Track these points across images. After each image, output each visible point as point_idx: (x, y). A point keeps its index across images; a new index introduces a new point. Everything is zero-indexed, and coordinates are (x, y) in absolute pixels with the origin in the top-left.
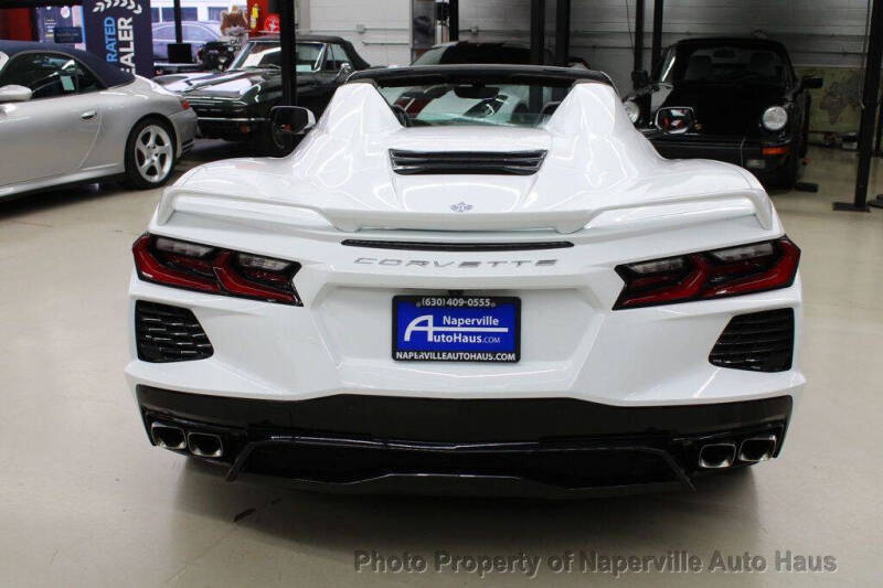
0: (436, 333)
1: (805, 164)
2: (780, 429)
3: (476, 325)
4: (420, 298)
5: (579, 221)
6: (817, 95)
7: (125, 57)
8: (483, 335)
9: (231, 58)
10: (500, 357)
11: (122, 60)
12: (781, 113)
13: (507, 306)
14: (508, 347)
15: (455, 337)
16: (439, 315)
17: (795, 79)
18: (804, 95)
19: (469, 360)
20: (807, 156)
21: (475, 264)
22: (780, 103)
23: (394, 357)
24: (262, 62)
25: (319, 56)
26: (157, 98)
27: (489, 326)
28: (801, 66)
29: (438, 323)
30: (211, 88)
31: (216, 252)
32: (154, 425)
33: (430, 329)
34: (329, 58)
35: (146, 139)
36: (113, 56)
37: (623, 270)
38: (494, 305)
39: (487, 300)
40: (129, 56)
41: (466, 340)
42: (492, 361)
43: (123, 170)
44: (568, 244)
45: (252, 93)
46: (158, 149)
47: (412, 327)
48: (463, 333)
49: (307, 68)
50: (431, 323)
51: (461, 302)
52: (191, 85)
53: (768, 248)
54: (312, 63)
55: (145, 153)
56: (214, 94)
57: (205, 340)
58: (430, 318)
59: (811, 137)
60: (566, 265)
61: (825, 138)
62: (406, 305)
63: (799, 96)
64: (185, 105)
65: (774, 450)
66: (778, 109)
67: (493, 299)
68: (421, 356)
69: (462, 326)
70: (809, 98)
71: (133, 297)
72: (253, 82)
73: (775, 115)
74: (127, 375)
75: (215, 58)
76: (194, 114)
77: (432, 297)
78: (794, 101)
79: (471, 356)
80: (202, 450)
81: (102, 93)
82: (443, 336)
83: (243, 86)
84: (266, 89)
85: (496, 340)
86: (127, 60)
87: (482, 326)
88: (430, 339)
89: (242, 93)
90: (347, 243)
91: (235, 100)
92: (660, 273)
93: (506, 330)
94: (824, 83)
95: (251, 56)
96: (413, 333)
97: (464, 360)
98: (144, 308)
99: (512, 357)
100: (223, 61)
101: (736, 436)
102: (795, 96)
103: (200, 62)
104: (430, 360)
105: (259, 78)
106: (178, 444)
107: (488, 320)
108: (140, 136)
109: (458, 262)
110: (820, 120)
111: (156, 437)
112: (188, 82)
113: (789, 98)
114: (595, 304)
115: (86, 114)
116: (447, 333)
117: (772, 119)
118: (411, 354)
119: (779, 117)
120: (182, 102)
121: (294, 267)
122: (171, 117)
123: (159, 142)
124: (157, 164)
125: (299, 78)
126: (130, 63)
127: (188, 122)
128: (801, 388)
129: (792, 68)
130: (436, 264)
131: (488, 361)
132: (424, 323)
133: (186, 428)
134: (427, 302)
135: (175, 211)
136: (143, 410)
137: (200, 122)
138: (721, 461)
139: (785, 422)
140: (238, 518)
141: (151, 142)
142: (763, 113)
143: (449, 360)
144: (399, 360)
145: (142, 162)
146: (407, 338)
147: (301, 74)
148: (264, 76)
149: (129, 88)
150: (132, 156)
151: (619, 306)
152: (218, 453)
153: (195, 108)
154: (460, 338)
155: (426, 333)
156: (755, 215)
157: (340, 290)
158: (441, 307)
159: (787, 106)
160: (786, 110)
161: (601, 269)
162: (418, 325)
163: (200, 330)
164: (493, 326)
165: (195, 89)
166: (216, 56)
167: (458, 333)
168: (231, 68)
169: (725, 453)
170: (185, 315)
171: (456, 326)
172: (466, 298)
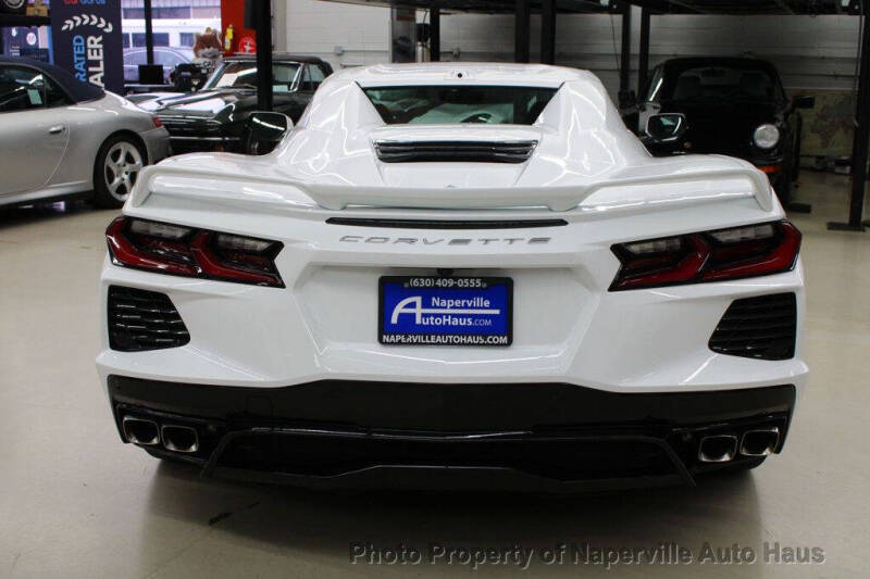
0: (424, 315)
1: (797, 186)
2: (783, 421)
3: (466, 307)
4: (407, 279)
5: (573, 197)
6: (809, 116)
7: (95, 76)
8: (474, 317)
9: (204, 79)
10: (491, 340)
11: (91, 80)
12: (772, 132)
13: (498, 287)
14: (500, 330)
15: (445, 320)
16: (427, 295)
17: (786, 101)
18: (795, 116)
19: (459, 344)
20: (799, 180)
21: (466, 242)
22: (772, 121)
23: (380, 340)
24: (236, 82)
25: (295, 76)
26: (128, 114)
27: (480, 308)
28: (792, 88)
29: (426, 304)
30: (183, 107)
31: (194, 233)
32: (126, 419)
33: (419, 311)
34: (307, 79)
35: (116, 156)
36: (82, 76)
37: (619, 250)
38: (485, 285)
39: (478, 281)
40: (99, 76)
41: (456, 322)
42: (484, 344)
43: (92, 188)
44: (562, 223)
45: (226, 112)
46: (128, 167)
47: (399, 309)
48: (453, 316)
49: (284, 89)
50: (419, 304)
51: (451, 283)
52: (161, 104)
53: (768, 231)
54: (289, 84)
55: (115, 171)
56: (186, 113)
57: (182, 327)
58: (418, 300)
59: (803, 161)
60: (559, 244)
61: (817, 162)
62: (393, 285)
63: (790, 116)
64: (156, 122)
65: (777, 444)
66: (770, 127)
67: (483, 280)
68: (409, 339)
69: (451, 308)
70: (800, 120)
71: (106, 281)
72: (227, 102)
73: (766, 133)
74: (99, 366)
75: (188, 79)
76: (166, 133)
77: (419, 277)
78: (786, 119)
79: (461, 339)
80: (176, 445)
81: (70, 108)
82: (432, 318)
83: (217, 106)
84: (241, 108)
85: (488, 323)
86: (96, 80)
87: (472, 307)
88: (418, 321)
89: (216, 111)
90: (332, 221)
91: (209, 119)
92: (657, 254)
93: (497, 312)
94: (816, 106)
95: (226, 76)
96: (401, 315)
97: (453, 344)
98: (117, 294)
99: (504, 340)
100: (196, 83)
101: (737, 426)
102: (786, 116)
103: (172, 84)
104: (418, 344)
105: (233, 98)
106: (151, 439)
107: (479, 301)
108: (110, 153)
109: (448, 240)
110: (812, 144)
111: (127, 432)
112: (160, 103)
113: (780, 117)
114: (590, 285)
115: (54, 129)
116: (436, 316)
117: (762, 137)
118: (398, 337)
119: (771, 136)
120: (155, 119)
121: (276, 247)
122: (143, 134)
123: (129, 159)
124: (127, 183)
125: (275, 98)
126: (99, 83)
127: (159, 141)
128: (803, 377)
129: (783, 91)
130: (425, 241)
131: (479, 345)
132: (412, 305)
133: (160, 420)
134: (415, 283)
135: (151, 193)
136: (114, 403)
137: (172, 141)
138: (722, 455)
139: (788, 414)
140: (212, 522)
141: (121, 159)
142: (754, 130)
143: (438, 344)
144: (385, 343)
145: (111, 181)
146: (394, 320)
147: (277, 94)
148: (239, 96)
149: (98, 104)
150: (101, 174)
151: (614, 287)
152: (193, 448)
153: (167, 126)
154: (449, 320)
155: (414, 315)
156: (754, 197)
157: (325, 270)
158: (430, 287)
159: (779, 125)
160: (778, 128)
161: (597, 248)
162: (408, 306)
163: (177, 316)
164: (484, 308)
165: (167, 107)
166: (189, 79)
167: (447, 315)
168: (205, 88)
169: (726, 446)
170: (161, 300)
171: (446, 308)
172: (456, 279)
